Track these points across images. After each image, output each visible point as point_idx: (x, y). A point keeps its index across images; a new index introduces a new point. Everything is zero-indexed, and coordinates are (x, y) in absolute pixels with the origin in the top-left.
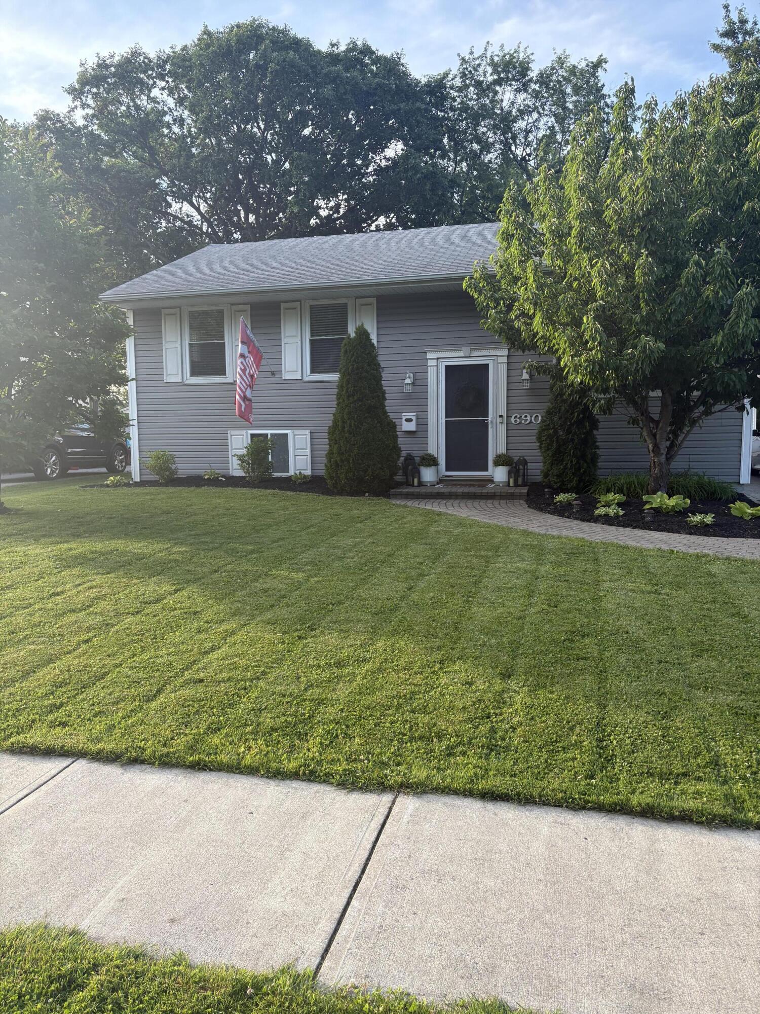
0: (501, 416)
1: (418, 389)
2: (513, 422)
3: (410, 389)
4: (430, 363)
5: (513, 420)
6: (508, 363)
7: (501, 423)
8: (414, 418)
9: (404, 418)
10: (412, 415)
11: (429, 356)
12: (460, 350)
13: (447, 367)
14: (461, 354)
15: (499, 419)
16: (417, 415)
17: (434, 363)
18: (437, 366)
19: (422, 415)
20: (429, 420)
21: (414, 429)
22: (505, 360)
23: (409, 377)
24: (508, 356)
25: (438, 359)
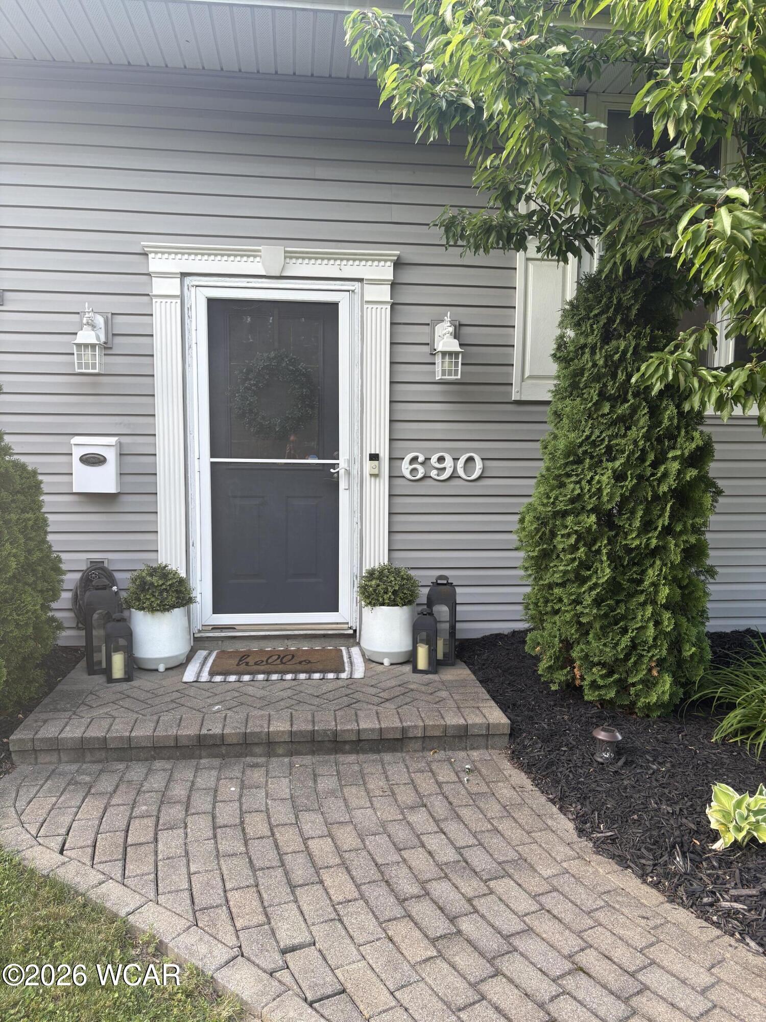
0: (374, 457)
1: (120, 364)
2: (407, 473)
3: (95, 362)
4: (160, 286)
5: (405, 468)
6: (393, 306)
7: (376, 476)
8: (111, 455)
9: (77, 453)
10: (105, 446)
11: (156, 264)
12: (253, 254)
13: (213, 303)
14: (255, 266)
15: (368, 466)
16: (120, 445)
17: (172, 286)
18: (182, 297)
19: (137, 444)
20: (160, 459)
21: (111, 488)
22: (384, 293)
23: (93, 327)
24: (394, 285)
25: (184, 275)
